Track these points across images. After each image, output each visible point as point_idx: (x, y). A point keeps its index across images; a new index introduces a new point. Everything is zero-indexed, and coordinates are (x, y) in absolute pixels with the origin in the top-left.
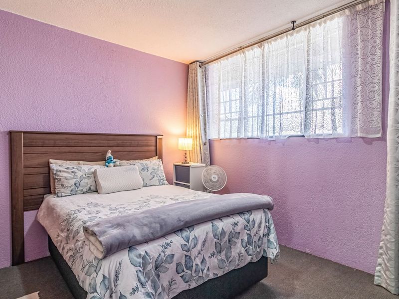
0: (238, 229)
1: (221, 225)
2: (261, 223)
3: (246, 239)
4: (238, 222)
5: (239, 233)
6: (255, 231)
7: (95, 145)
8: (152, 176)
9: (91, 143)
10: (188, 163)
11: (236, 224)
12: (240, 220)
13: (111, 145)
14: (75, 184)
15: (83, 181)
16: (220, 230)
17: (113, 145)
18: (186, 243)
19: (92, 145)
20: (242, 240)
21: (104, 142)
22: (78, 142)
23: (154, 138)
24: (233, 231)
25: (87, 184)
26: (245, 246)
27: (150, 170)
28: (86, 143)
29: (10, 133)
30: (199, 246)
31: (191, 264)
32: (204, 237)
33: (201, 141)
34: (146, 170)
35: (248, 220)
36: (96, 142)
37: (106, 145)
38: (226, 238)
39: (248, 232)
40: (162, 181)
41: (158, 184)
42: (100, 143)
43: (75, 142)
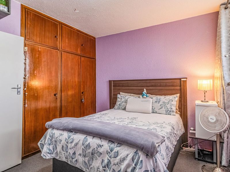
0: (101, 150)
1: (90, 140)
2: (124, 159)
3: (106, 161)
4: (102, 146)
5: (101, 154)
6: (116, 162)
7: (140, 86)
8: (160, 107)
9: (138, 85)
10: (207, 102)
11: (101, 146)
12: (106, 145)
13: (148, 85)
14: (119, 104)
15: (123, 103)
16: (87, 143)
17: (149, 85)
18: (68, 138)
19: (139, 86)
20: (103, 161)
21: (145, 84)
22: (132, 85)
23: (179, 81)
24: (96, 149)
25: (124, 105)
26: (103, 166)
27: (161, 103)
28: (135, 85)
29: (110, 81)
30: (73, 144)
31: (67, 150)
32: (77, 141)
33: (223, 81)
34: (158, 103)
35: (112, 149)
36: (140, 84)
37: (145, 86)
38: (90, 150)
39: (109, 158)
40: (169, 112)
41: (165, 113)
42: (142, 85)
43: (130, 85)
